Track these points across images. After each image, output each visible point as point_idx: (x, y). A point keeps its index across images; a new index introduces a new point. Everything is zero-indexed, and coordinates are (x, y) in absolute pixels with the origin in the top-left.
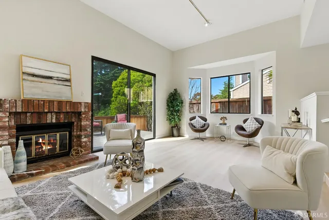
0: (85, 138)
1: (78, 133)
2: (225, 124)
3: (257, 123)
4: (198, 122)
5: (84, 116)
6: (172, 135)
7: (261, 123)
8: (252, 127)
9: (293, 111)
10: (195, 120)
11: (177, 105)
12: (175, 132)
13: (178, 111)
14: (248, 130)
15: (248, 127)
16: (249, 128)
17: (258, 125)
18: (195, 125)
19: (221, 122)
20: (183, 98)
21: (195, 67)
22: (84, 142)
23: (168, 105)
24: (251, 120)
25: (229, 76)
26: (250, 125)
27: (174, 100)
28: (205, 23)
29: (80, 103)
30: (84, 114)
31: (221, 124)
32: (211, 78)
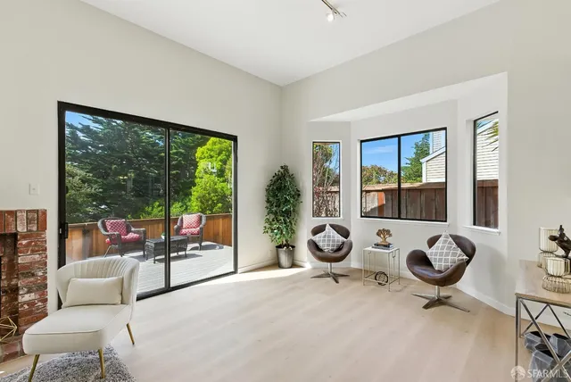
0: (29, 292)
1: (13, 282)
2: (387, 246)
3: (459, 251)
4: (329, 239)
5: (24, 242)
6: (277, 264)
7: (469, 251)
8: (446, 260)
9: (553, 238)
10: (322, 234)
11: (287, 201)
12: (284, 259)
13: (288, 213)
14: (437, 266)
15: (438, 257)
16: (440, 260)
17: (460, 256)
18: (321, 244)
19: (379, 240)
20: (301, 185)
21: (325, 118)
22: (25, 303)
23: (268, 201)
24: (445, 241)
25: (399, 137)
26: (441, 254)
27: (279, 189)
28: (327, 14)
29: (13, 213)
30: (24, 237)
31: (377, 245)
32: (362, 141)
